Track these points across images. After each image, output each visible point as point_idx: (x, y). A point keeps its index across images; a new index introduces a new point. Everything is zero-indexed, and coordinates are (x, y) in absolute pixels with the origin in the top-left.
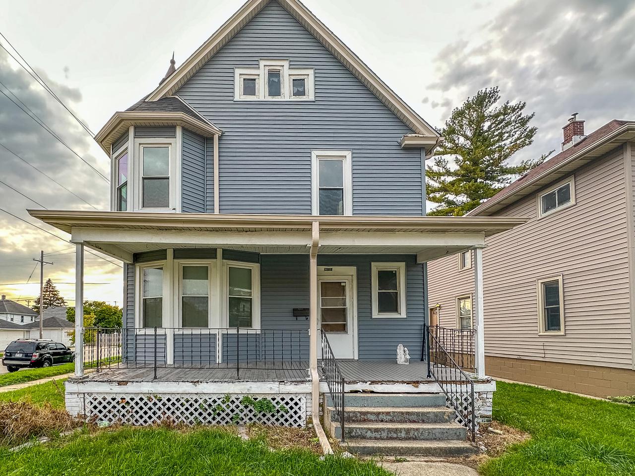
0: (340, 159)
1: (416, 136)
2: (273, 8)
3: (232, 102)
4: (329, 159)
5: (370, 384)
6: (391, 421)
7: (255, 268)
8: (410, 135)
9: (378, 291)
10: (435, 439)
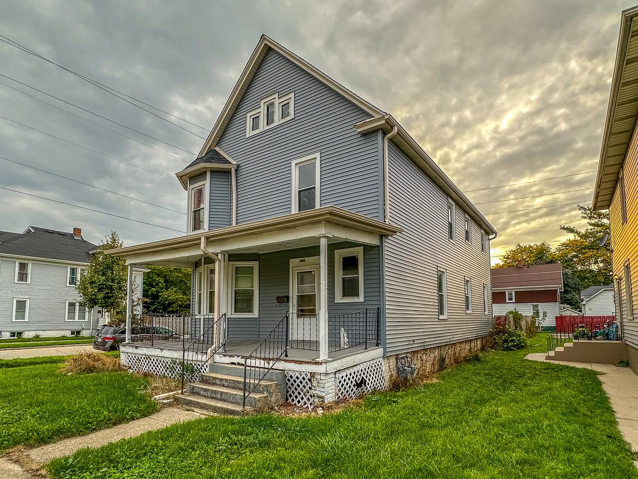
0: (313, 161)
1: (371, 121)
2: (270, 55)
3: (245, 140)
4: (305, 164)
5: (241, 358)
6: (228, 387)
7: (255, 265)
8: (368, 120)
9: (341, 276)
10: (237, 403)
